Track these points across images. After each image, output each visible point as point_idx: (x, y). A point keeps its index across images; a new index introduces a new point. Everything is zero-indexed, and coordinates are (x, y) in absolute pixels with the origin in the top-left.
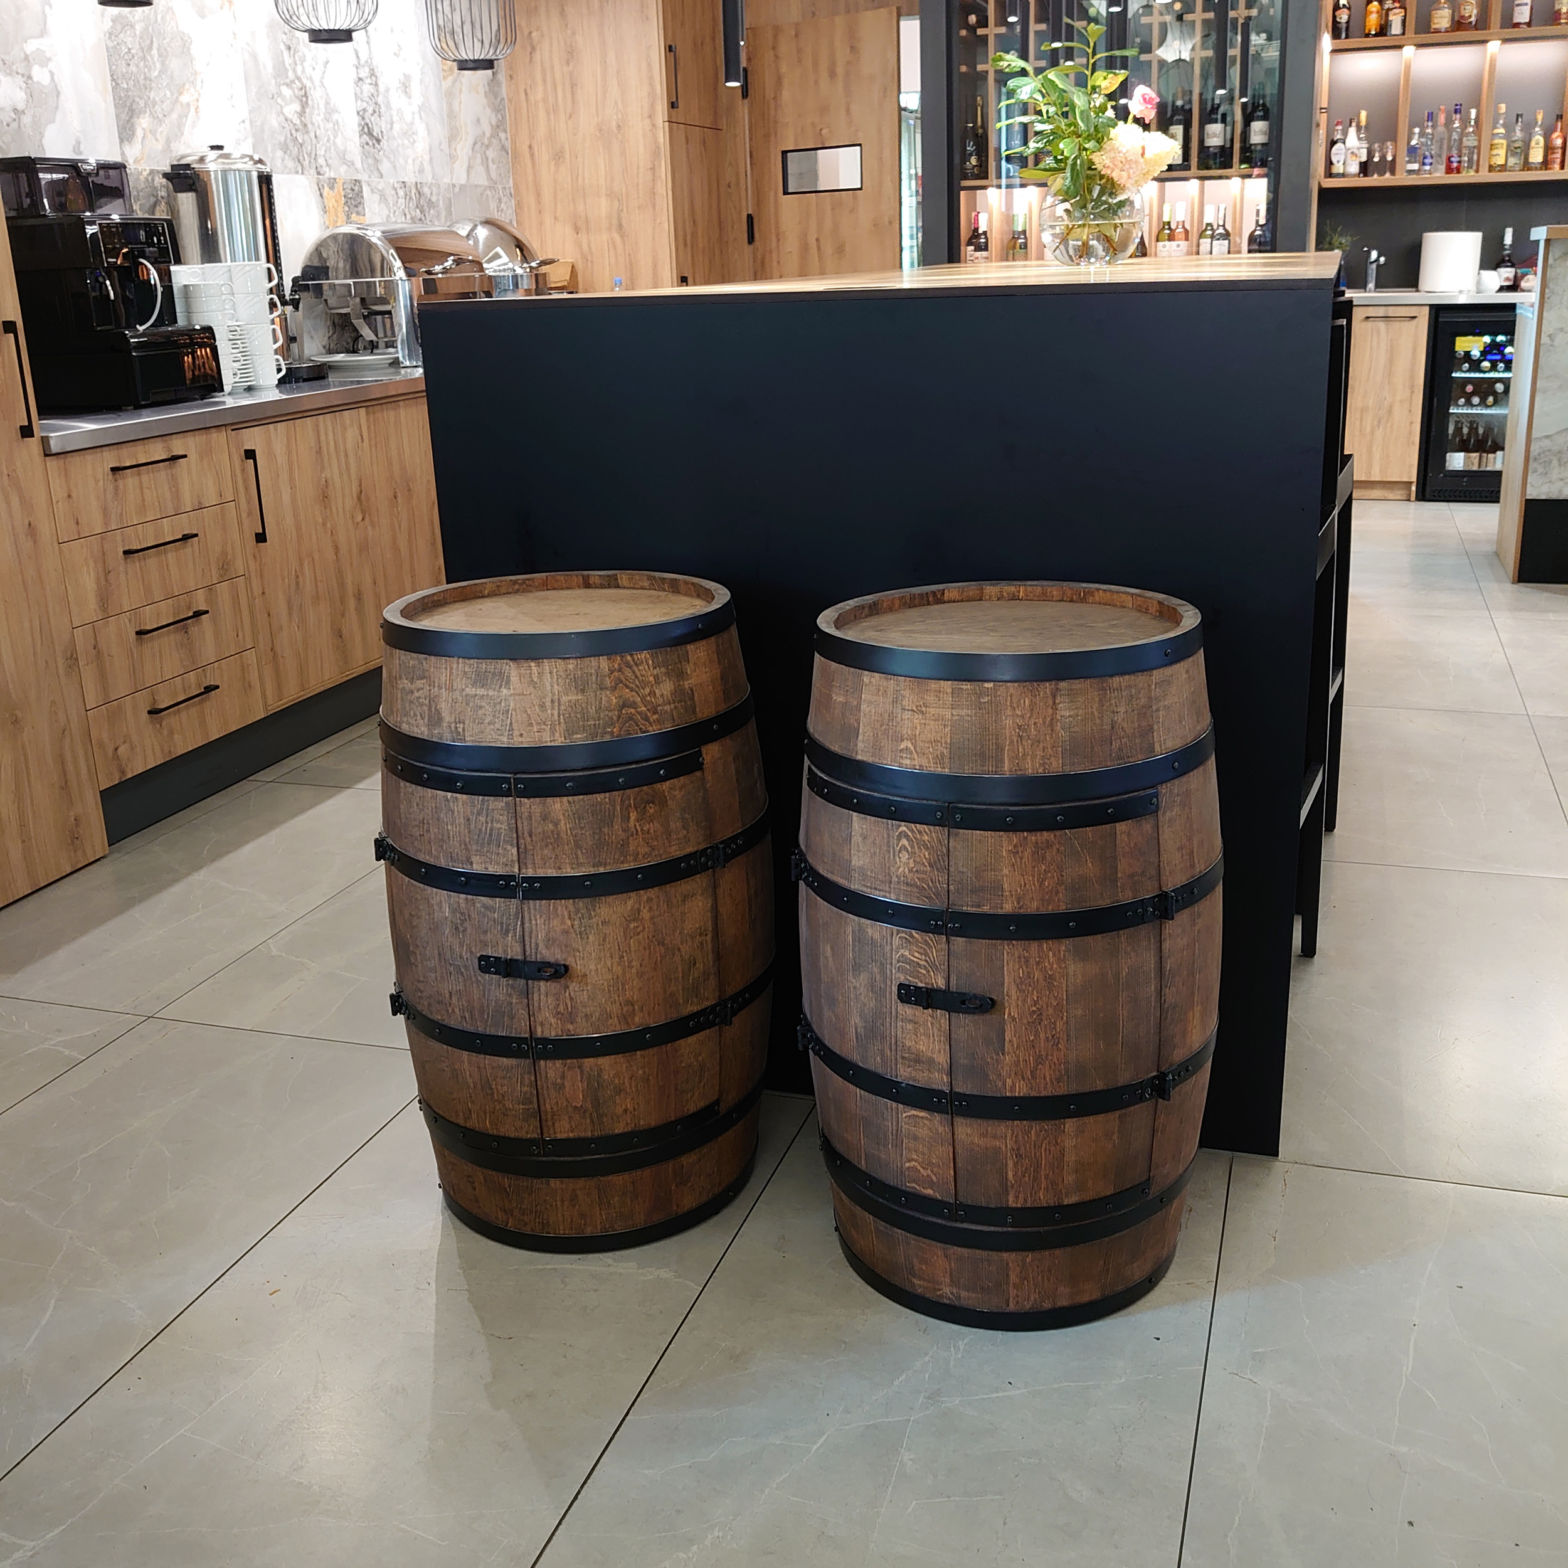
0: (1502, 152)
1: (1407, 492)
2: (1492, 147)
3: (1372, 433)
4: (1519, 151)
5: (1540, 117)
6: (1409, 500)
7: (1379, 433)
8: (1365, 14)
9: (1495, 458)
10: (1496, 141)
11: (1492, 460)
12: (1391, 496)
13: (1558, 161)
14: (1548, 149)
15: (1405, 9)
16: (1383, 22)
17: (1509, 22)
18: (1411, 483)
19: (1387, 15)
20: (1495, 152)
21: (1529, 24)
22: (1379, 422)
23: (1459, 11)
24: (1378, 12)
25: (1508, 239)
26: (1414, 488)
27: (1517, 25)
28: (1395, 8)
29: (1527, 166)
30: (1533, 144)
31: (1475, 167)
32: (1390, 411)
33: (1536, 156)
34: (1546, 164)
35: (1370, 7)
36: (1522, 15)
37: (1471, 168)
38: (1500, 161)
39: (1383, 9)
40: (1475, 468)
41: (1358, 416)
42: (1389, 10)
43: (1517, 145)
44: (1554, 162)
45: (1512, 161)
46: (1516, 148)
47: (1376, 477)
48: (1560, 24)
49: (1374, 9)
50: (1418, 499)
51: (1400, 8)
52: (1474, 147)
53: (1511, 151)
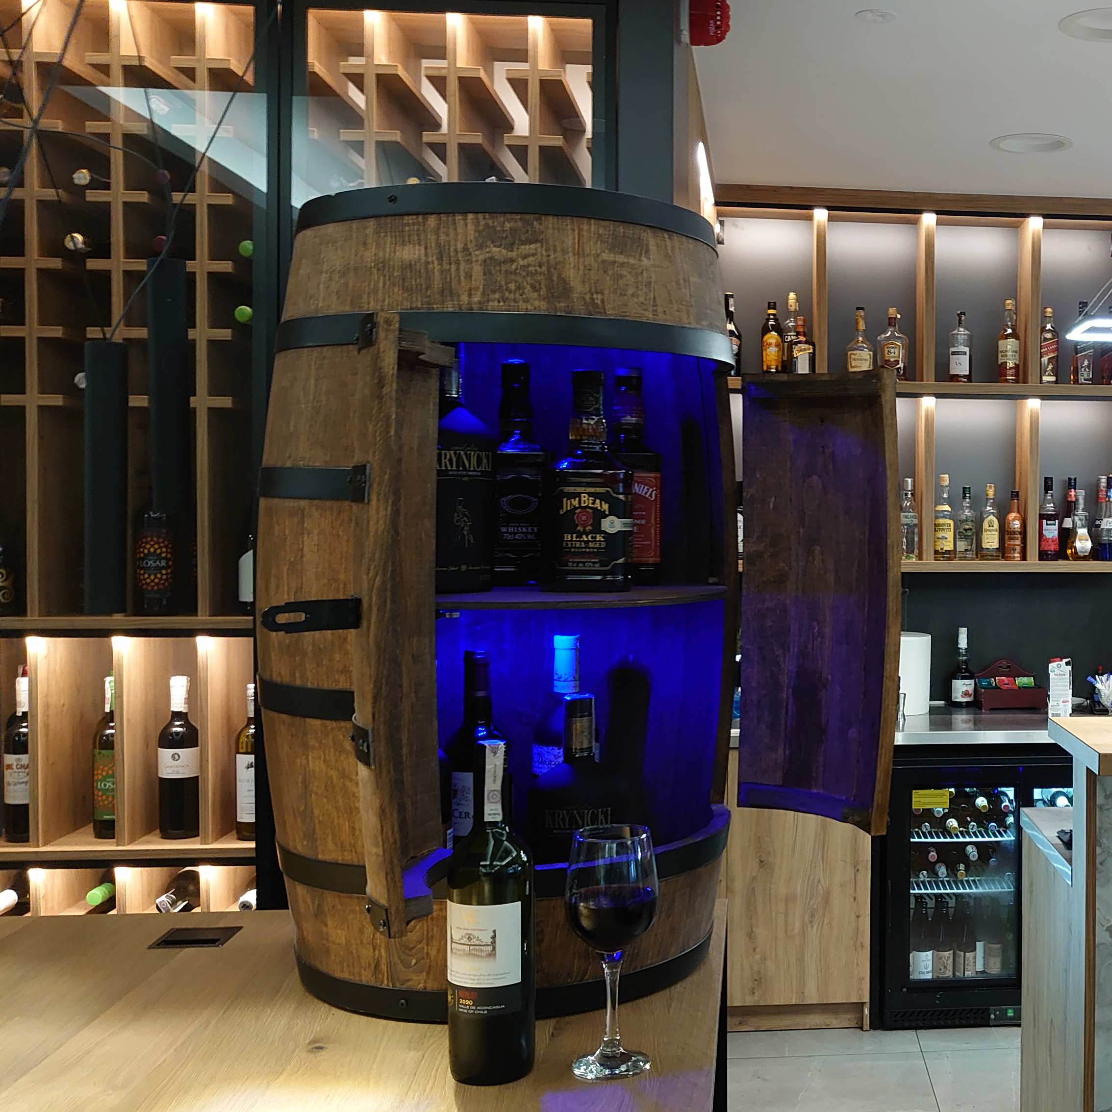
0: (950, 535)
1: (858, 1016)
2: (937, 527)
3: (803, 932)
4: (969, 533)
5: (991, 493)
6: (861, 1028)
7: (813, 933)
8: (761, 346)
9: (975, 958)
10: (941, 521)
11: (971, 959)
12: (835, 1022)
13: (1018, 548)
14: (1004, 532)
15: (813, 344)
16: (785, 358)
17: (944, 374)
18: (863, 1004)
19: (790, 350)
20: (940, 534)
21: (969, 378)
22: (812, 916)
23: (883, 354)
24: (777, 345)
25: (963, 643)
26: (867, 1011)
27: (955, 378)
28: (800, 342)
29: (980, 553)
30: (986, 525)
31: (916, 551)
32: (827, 901)
33: (991, 541)
34: (1003, 552)
35: (766, 338)
36: (961, 365)
37: (913, 552)
38: (949, 546)
39: (783, 341)
40: (949, 974)
41: (781, 908)
42: (792, 344)
43: (967, 527)
44: (1014, 550)
45: (962, 545)
46: (966, 530)
47: (812, 998)
48: (1007, 381)
49: (773, 341)
50: (873, 1027)
51: (806, 342)
52: (915, 525)
53: (959, 534)
